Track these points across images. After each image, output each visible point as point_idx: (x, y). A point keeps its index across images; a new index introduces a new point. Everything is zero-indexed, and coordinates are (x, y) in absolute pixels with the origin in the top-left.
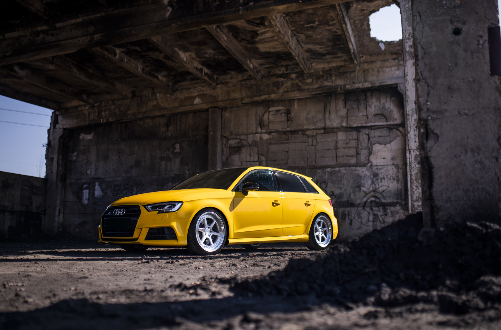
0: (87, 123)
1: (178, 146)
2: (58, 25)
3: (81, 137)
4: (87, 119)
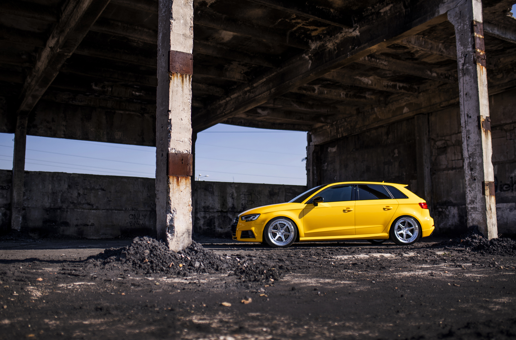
0: (329, 139)
1: (396, 151)
2: (255, 85)
3: (329, 150)
4: (330, 136)
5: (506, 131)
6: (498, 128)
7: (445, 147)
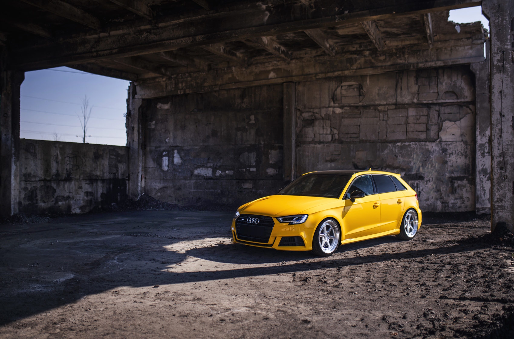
0: (165, 94)
1: (253, 117)
2: (160, 25)
3: (158, 107)
4: (164, 90)
5: (380, 111)
6: (372, 108)
7: (313, 120)
